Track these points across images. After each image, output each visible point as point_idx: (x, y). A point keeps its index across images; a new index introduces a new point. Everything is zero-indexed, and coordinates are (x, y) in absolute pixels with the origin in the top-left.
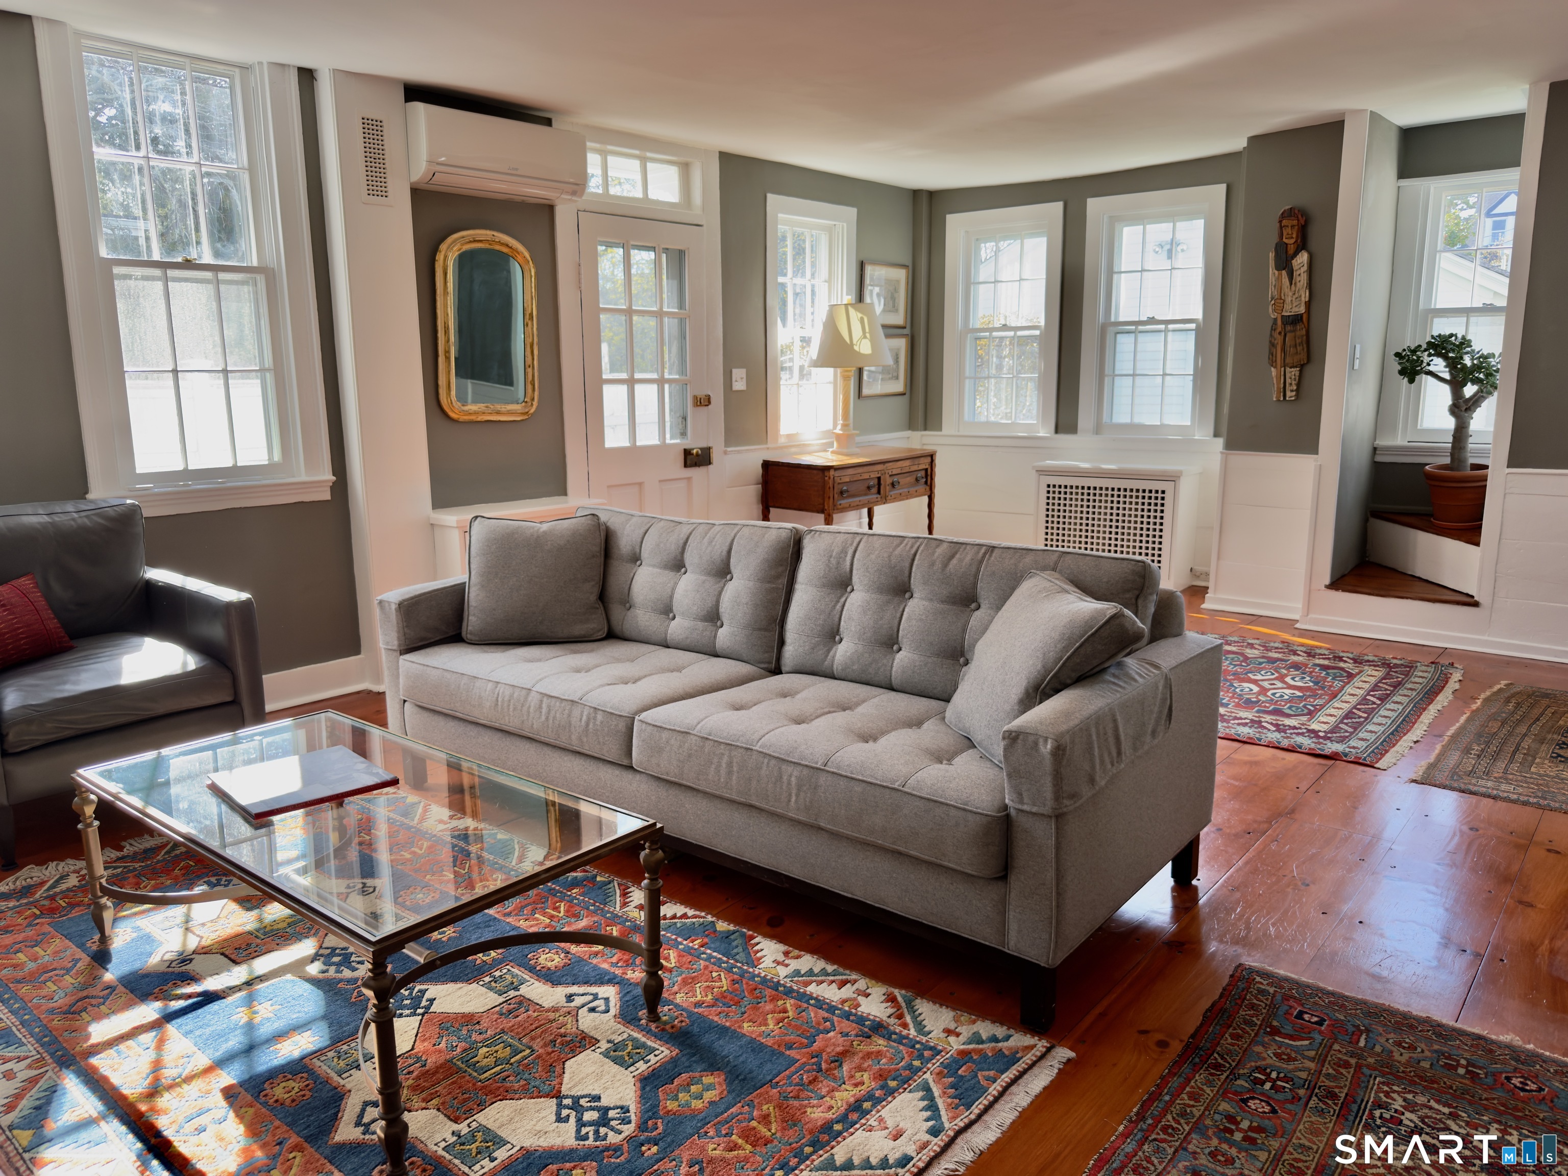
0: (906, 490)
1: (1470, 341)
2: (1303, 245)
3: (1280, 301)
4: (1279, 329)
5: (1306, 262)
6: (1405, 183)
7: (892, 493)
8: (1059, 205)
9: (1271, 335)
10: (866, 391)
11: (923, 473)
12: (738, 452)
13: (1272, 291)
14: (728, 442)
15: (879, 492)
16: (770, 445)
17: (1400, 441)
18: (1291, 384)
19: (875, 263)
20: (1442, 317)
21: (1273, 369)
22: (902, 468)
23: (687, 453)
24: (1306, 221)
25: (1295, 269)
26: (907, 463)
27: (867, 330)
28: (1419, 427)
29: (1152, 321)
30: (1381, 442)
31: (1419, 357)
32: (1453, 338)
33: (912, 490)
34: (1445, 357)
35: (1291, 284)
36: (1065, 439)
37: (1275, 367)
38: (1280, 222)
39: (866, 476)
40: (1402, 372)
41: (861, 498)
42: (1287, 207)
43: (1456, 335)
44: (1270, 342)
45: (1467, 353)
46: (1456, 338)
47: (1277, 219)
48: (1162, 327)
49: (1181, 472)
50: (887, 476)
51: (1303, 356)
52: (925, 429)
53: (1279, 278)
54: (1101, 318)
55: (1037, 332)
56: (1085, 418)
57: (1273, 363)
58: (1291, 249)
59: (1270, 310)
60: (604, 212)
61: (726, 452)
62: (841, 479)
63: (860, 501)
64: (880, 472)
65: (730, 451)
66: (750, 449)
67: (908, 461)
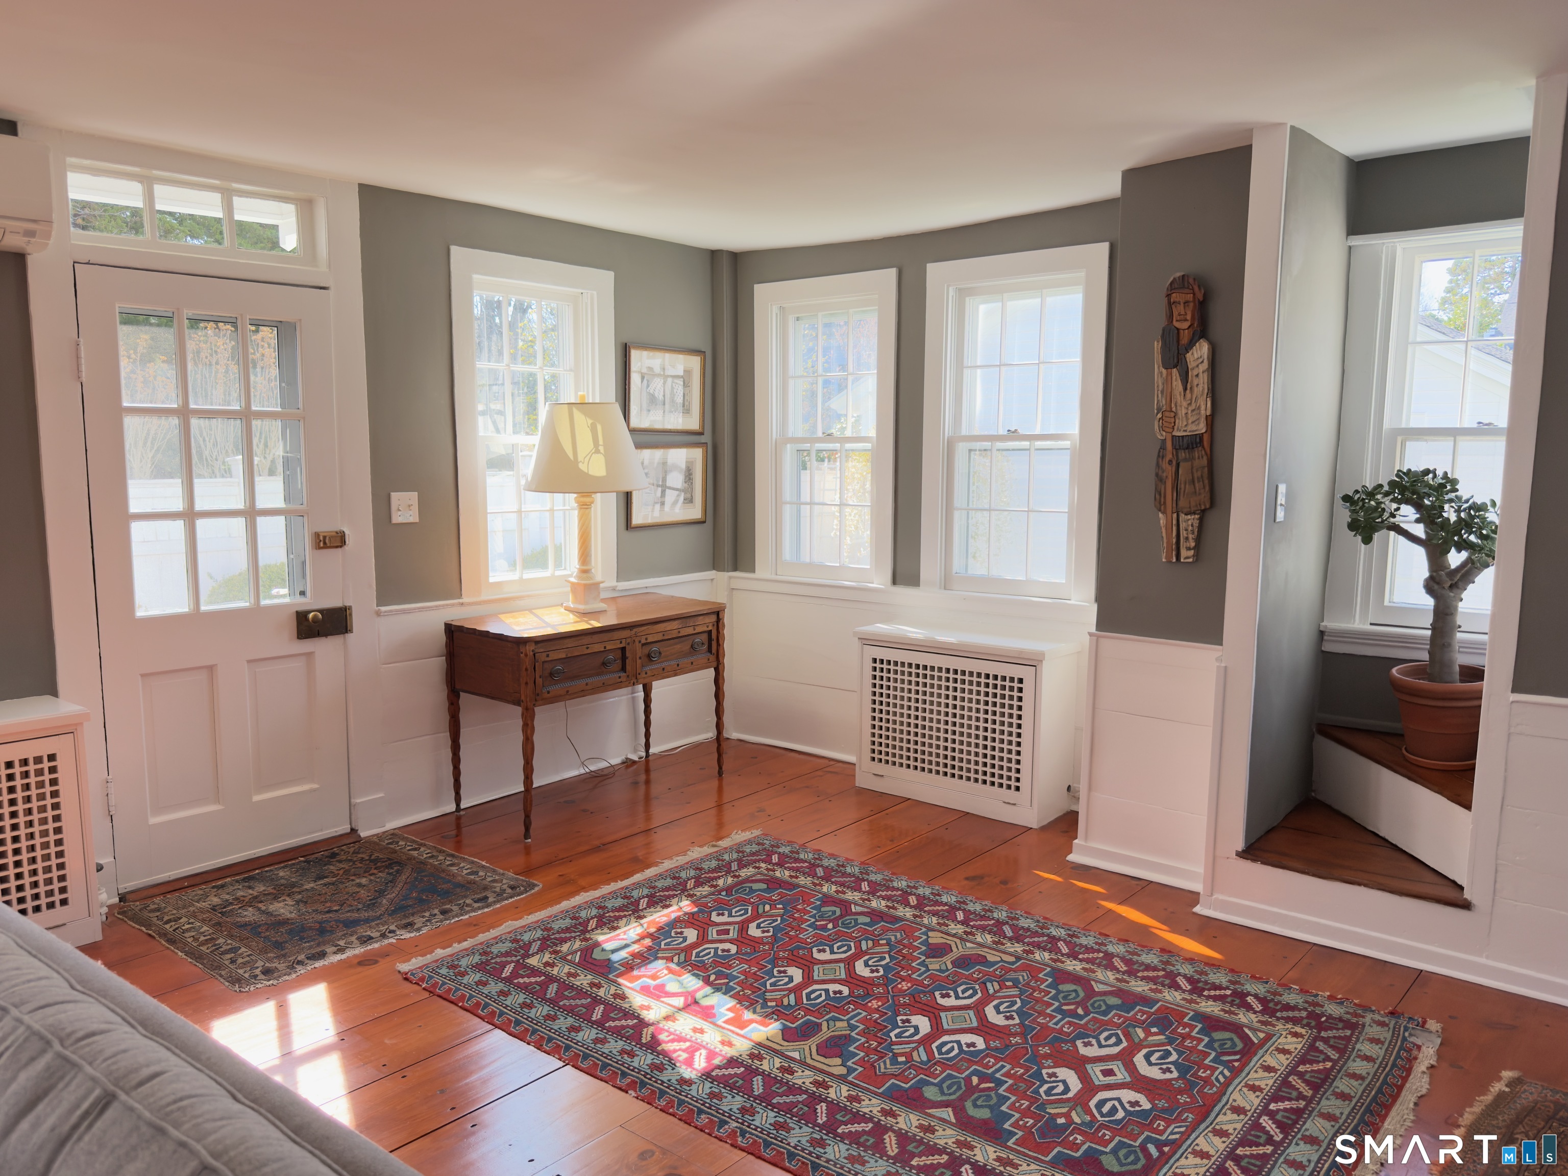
0: (674, 663)
1: (1454, 482)
2: (1202, 330)
3: (1169, 415)
4: (1169, 456)
5: (1206, 356)
6: (1358, 241)
7: (647, 669)
8: (892, 273)
9: (1158, 465)
10: (638, 518)
11: (704, 637)
12: (404, 612)
13: (1159, 399)
14: (382, 599)
15: (624, 669)
16: (465, 599)
17: (1359, 623)
18: (1187, 538)
19: (646, 346)
20: (1418, 440)
21: (1161, 515)
22: (664, 632)
23: (301, 617)
24: (1205, 295)
25: (1190, 367)
26: (675, 625)
27: (601, 442)
28: (1386, 603)
29: (1013, 435)
30: (1331, 624)
31: (1379, 503)
32: (1431, 476)
33: (685, 662)
34: (1418, 506)
35: (1185, 389)
36: (904, 593)
37: (1164, 513)
38: (1168, 296)
39: (598, 648)
40: (1353, 526)
41: (589, 680)
42: (1178, 274)
43: (1434, 472)
44: (1157, 475)
45: (1451, 501)
46: (1435, 476)
47: (1164, 292)
48: (1025, 444)
49: (1043, 654)
50: (638, 646)
51: (1204, 497)
52: (735, 569)
53: (1168, 380)
54: (948, 431)
55: (868, 446)
56: (929, 567)
57: (1160, 506)
58: (1185, 338)
59: (1156, 427)
60: (129, 266)
61: (378, 614)
62: (548, 656)
63: (587, 684)
64: (624, 641)
65: (391, 611)
66: (423, 608)
67: (676, 622)
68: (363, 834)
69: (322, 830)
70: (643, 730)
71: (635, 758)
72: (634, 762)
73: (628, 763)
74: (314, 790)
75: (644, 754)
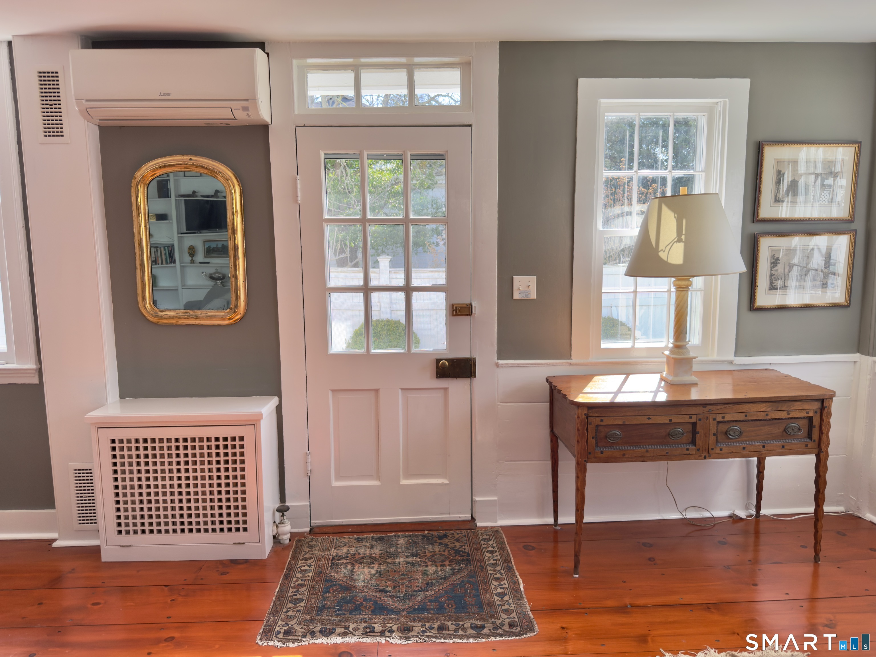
0: (758, 443)
10: (761, 301)
11: (802, 423)
12: (518, 366)
15: (693, 442)
16: (573, 360)
22: (748, 413)
23: (438, 362)
26: (762, 407)
39: (662, 420)
41: (649, 447)
50: (712, 423)
60: (330, 125)
61: (497, 365)
62: (602, 421)
63: (647, 451)
64: (694, 417)
65: (507, 364)
66: (535, 364)
67: (764, 405)
68: (479, 524)
69: (449, 514)
70: (755, 492)
71: (742, 514)
72: (741, 519)
73: (734, 519)
74: (445, 485)
75: (754, 513)
